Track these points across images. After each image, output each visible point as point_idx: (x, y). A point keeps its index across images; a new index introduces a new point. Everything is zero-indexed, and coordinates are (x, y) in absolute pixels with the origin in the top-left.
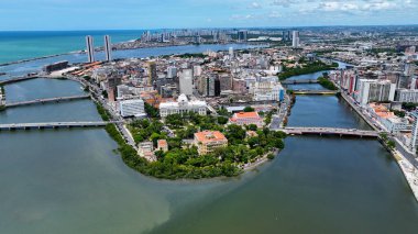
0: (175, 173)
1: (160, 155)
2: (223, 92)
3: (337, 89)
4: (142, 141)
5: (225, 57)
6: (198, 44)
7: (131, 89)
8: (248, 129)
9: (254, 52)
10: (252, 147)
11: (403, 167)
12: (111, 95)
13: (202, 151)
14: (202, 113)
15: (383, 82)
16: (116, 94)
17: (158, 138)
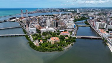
0: (45, 50)
1: (40, 44)
2: (58, 26)
3: (90, 25)
4: (35, 40)
5: (59, 16)
6: (52, 12)
7: (33, 25)
8: (65, 36)
9: (67, 14)
10: (67, 42)
11: (110, 48)
12: (27, 26)
13: (53, 43)
14: (53, 32)
15: (103, 23)
17: (40, 39)
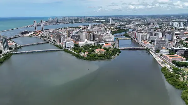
2: (95, 39)
3: (131, 37)
5: (89, 28)
8: (109, 48)
9: (97, 26)
15: (145, 34)
17: (84, 52)
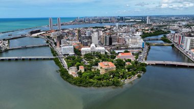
0: (87, 83)
1: (80, 74)
3: (171, 43)
4: (71, 66)
5: (114, 28)
6: (101, 23)
7: (68, 41)
8: (126, 61)
9: (128, 26)
10: (129, 71)
12: (58, 44)
13: (102, 72)
14: (103, 53)
16: (60, 44)
17: (80, 65)
